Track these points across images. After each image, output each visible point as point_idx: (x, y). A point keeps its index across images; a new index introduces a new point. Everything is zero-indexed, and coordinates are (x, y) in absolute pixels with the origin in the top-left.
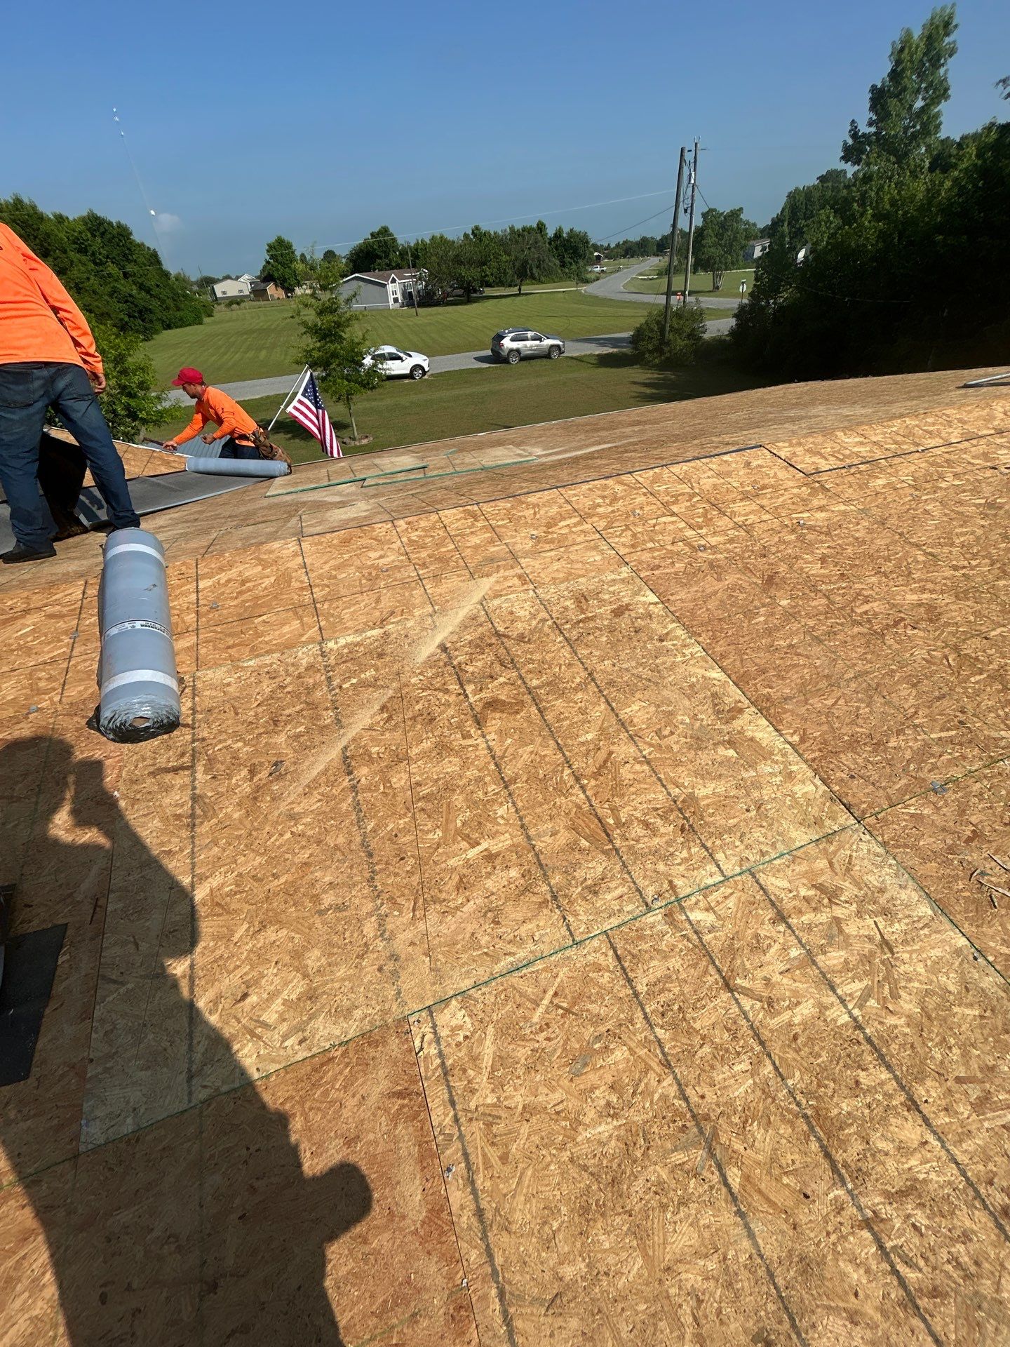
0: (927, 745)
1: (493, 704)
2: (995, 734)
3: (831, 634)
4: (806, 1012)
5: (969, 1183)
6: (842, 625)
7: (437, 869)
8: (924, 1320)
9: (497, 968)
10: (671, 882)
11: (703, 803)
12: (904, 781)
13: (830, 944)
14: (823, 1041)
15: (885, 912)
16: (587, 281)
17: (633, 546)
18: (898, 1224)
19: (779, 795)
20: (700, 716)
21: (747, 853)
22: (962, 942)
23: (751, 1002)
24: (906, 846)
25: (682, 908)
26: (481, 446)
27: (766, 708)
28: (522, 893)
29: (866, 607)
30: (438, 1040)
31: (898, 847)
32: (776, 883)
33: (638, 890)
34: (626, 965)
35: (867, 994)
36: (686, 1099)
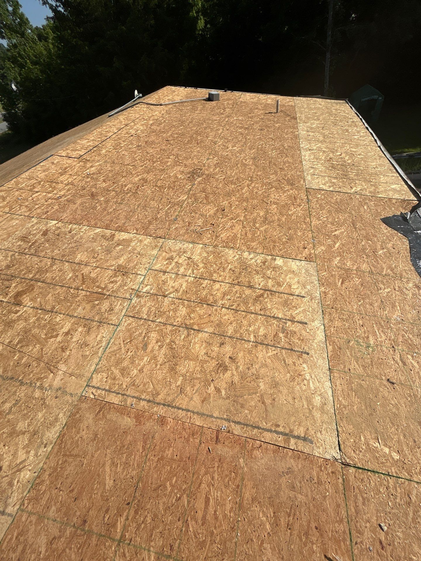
0: (166, 212)
1: (19, 294)
2: (178, 200)
3: (123, 200)
4: (185, 285)
6: (124, 196)
8: (240, 311)
9: (100, 354)
10: (131, 289)
11: (123, 265)
12: (168, 223)
13: (179, 268)
14: (191, 287)
15: (184, 252)
17: (29, 210)
18: (226, 302)
19: (142, 247)
20: (103, 244)
21: (145, 266)
22: (201, 246)
23: (172, 294)
24: (178, 236)
25: (140, 292)
27: (120, 229)
28: (89, 331)
29: (127, 188)
31: (176, 238)
32: (157, 267)
33: (124, 298)
34: (137, 316)
35: (193, 271)
36: (175, 326)
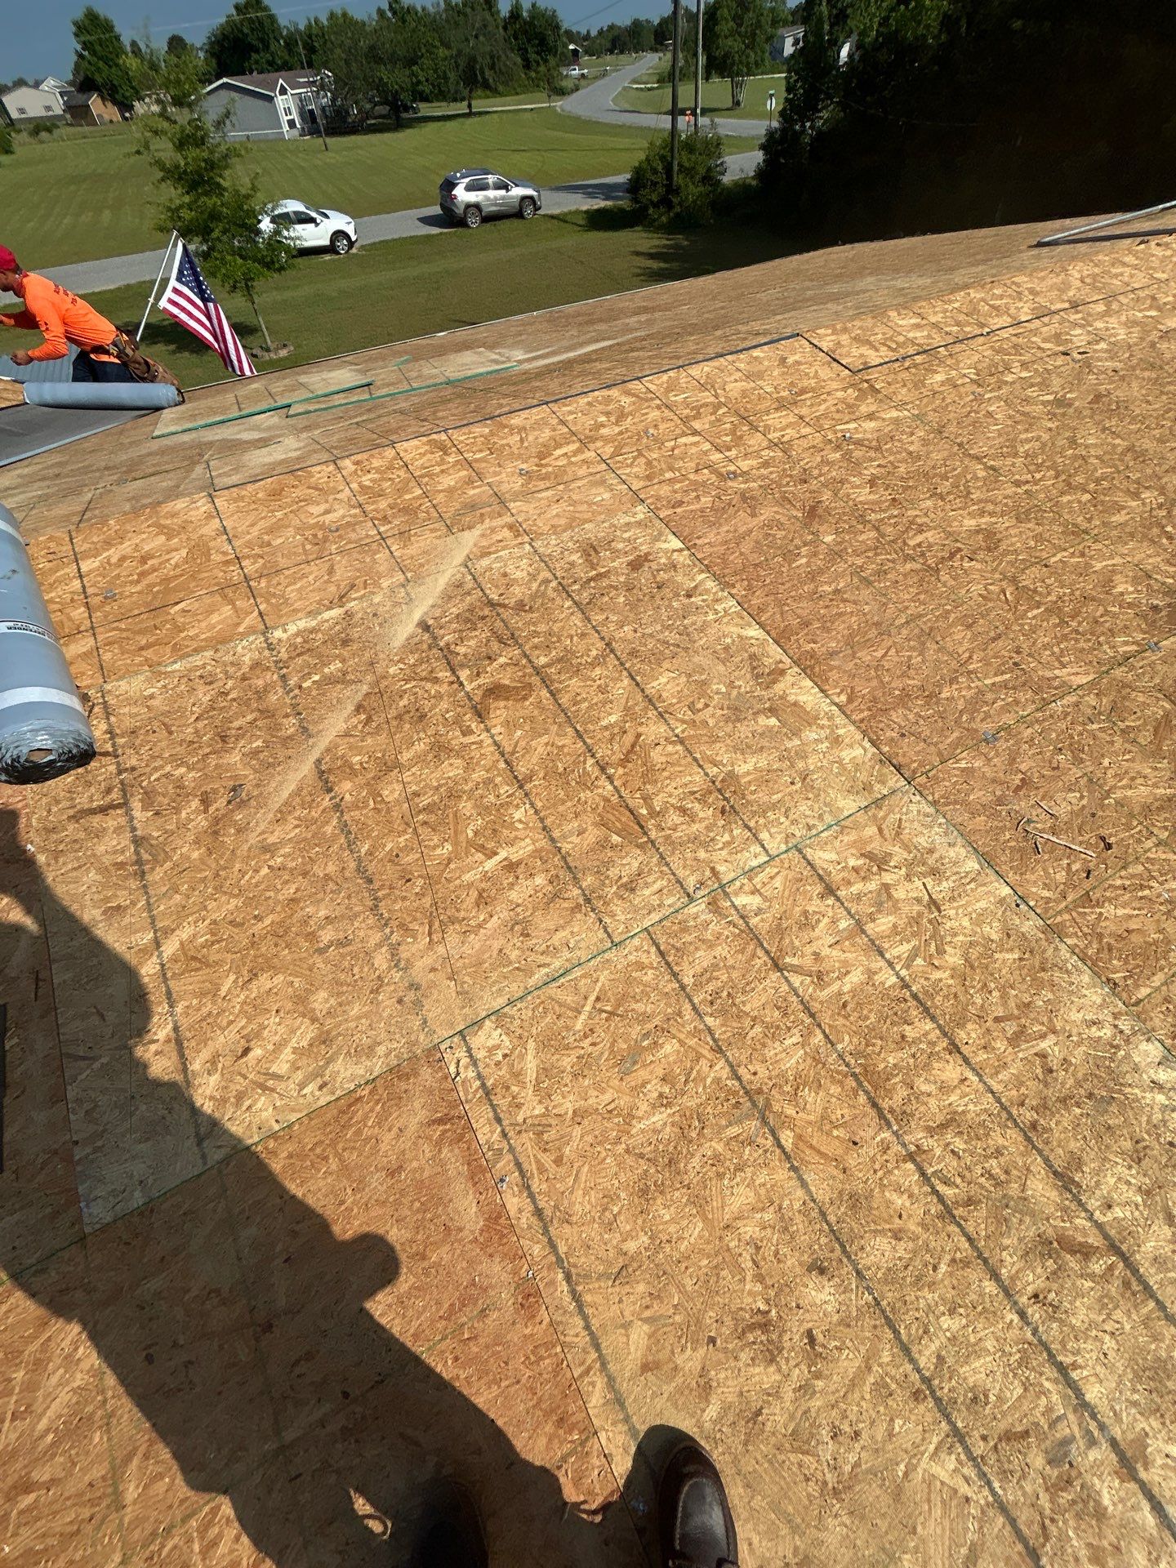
0: (981, 692)
1: (495, 691)
2: (1049, 674)
3: (881, 573)
4: (855, 980)
5: (1003, 1107)
6: (893, 561)
7: (451, 886)
8: (959, 1225)
9: (531, 982)
10: (713, 869)
11: (743, 781)
12: (956, 735)
13: (879, 911)
14: (871, 1003)
15: (934, 872)
16: (562, 92)
17: (649, 478)
18: (938, 1152)
19: (825, 763)
20: (737, 683)
21: (794, 829)
22: (1007, 891)
23: (801, 978)
24: (956, 802)
25: (727, 895)
26: (442, 351)
27: (810, 666)
28: (552, 900)
29: (919, 538)
30: (474, 1062)
31: (948, 804)
32: (823, 857)
33: (678, 881)
34: (670, 959)
35: (914, 954)
36: (739, 1078)
